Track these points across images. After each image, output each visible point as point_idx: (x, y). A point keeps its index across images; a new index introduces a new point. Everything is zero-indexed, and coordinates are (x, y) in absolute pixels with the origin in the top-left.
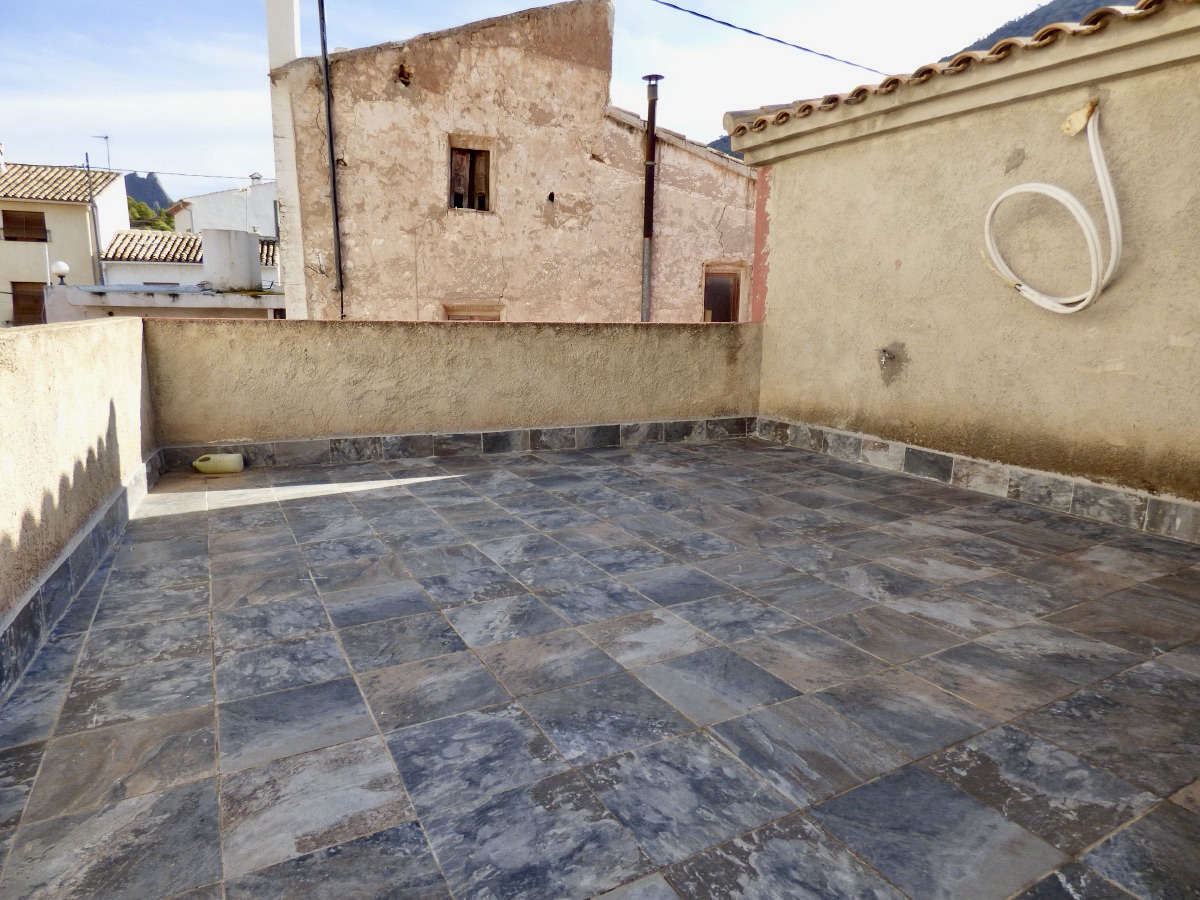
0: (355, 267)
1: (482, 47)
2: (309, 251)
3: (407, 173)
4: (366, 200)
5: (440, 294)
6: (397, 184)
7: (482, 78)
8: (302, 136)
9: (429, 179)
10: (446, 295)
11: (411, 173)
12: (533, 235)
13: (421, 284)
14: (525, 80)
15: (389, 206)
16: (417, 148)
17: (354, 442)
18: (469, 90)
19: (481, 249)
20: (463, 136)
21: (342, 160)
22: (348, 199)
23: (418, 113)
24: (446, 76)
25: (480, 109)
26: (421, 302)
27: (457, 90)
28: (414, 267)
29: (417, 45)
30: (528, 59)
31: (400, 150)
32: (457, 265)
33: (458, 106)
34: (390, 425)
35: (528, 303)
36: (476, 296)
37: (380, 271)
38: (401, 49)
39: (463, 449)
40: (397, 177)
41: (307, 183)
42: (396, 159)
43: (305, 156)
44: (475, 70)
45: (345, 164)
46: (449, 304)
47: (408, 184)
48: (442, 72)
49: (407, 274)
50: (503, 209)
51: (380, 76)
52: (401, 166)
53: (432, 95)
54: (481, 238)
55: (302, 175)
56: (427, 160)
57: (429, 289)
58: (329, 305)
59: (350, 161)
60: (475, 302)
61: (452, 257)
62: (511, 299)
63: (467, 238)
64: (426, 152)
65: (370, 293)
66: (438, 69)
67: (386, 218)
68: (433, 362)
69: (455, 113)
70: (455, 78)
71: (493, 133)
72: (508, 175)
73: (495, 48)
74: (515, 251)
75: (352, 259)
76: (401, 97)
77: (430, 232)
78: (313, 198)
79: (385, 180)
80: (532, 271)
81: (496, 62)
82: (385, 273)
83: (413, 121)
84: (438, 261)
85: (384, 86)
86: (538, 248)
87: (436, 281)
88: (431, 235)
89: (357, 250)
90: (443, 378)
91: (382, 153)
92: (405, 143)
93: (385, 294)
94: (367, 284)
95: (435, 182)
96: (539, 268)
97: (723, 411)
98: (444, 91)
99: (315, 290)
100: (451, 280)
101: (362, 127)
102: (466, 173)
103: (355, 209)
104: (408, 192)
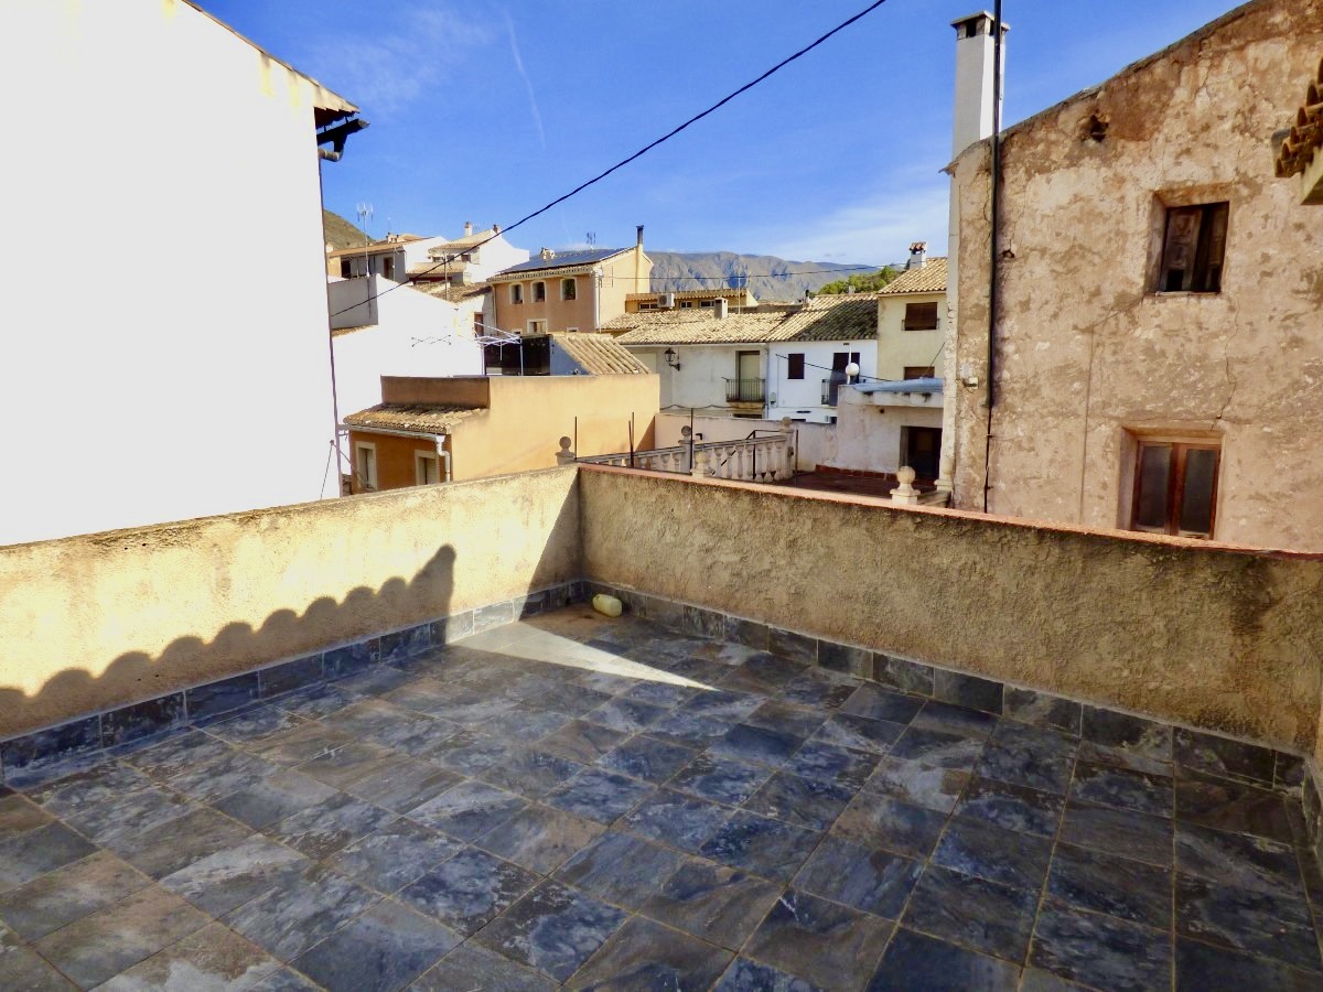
0: (1011, 379)
1: (1221, 54)
2: (963, 361)
3: (1089, 256)
4: (1033, 296)
5: (1120, 411)
6: (1075, 270)
7: (1215, 99)
8: (968, 232)
9: (1119, 258)
10: (1129, 413)
11: (1094, 253)
12: (1288, 322)
13: (1093, 399)
14: (1295, 81)
15: (1061, 300)
16: (1106, 220)
17: (702, 613)
18: (1192, 122)
19: (1192, 349)
20: (1179, 189)
21: (1009, 251)
22: (1010, 298)
23: (1110, 174)
24: (1155, 113)
25: (1208, 145)
26: (1092, 422)
27: (1173, 127)
28: (1087, 376)
29: (1114, 84)
30: (1304, 46)
31: (1082, 226)
32: (1150, 372)
33: (1172, 149)
34: (733, 603)
35: (1266, 429)
36: (1175, 416)
37: (1042, 382)
38: (1094, 96)
39: (797, 652)
40: (1076, 262)
41: (968, 284)
42: (1075, 239)
43: (967, 254)
44: (1203, 92)
45: (1013, 256)
46: (1131, 425)
47: (1089, 269)
48: (1150, 108)
49: (1077, 385)
50: (1235, 288)
51: (1062, 138)
52: (1081, 247)
53: (1132, 146)
54: (1193, 332)
55: (963, 276)
56: (1118, 233)
57: (1105, 404)
58: (977, 424)
59: (1018, 251)
60: (1174, 424)
61: (1144, 361)
62: (1236, 421)
63: (1170, 335)
64: (1118, 222)
65: (1026, 409)
66: (1143, 108)
67: (1055, 316)
68: (775, 541)
69: (1166, 161)
70: (1169, 112)
71: (1228, 175)
72: (1250, 235)
73: (1242, 48)
74: (1252, 349)
75: (1009, 370)
76: (1087, 158)
77: (1115, 329)
78: (973, 300)
79: (1059, 268)
80: (1281, 378)
81: (1242, 69)
82: (1048, 385)
83: (1102, 186)
84: (1122, 367)
85: (1067, 150)
86: (1296, 342)
87: (1116, 396)
88: (1114, 333)
89: (1016, 357)
90: (783, 562)
91: (1058, 234)
92: (1090, 216)
93: (1045, 411)
94: (1025, 399)
95: (1127, 261)
96: (1296, 374)
97: (1220, 721)
98: (1152, 134)
99: (964, 406)
100: (1138, 393)
101: (1035, 207)
102: (1193, 238)
103: (1018, 309)
104: (1088, 279)
